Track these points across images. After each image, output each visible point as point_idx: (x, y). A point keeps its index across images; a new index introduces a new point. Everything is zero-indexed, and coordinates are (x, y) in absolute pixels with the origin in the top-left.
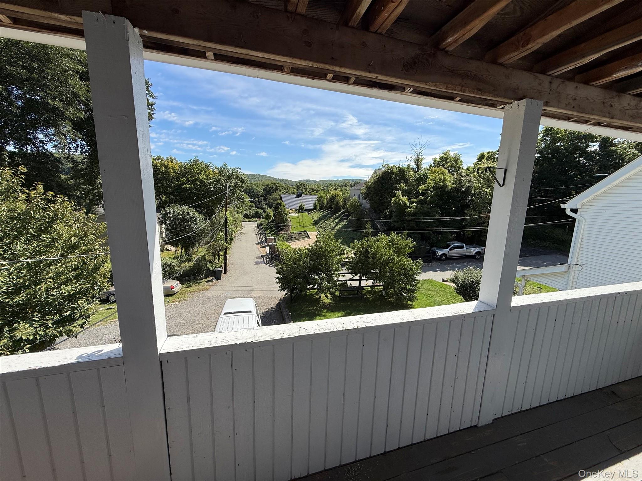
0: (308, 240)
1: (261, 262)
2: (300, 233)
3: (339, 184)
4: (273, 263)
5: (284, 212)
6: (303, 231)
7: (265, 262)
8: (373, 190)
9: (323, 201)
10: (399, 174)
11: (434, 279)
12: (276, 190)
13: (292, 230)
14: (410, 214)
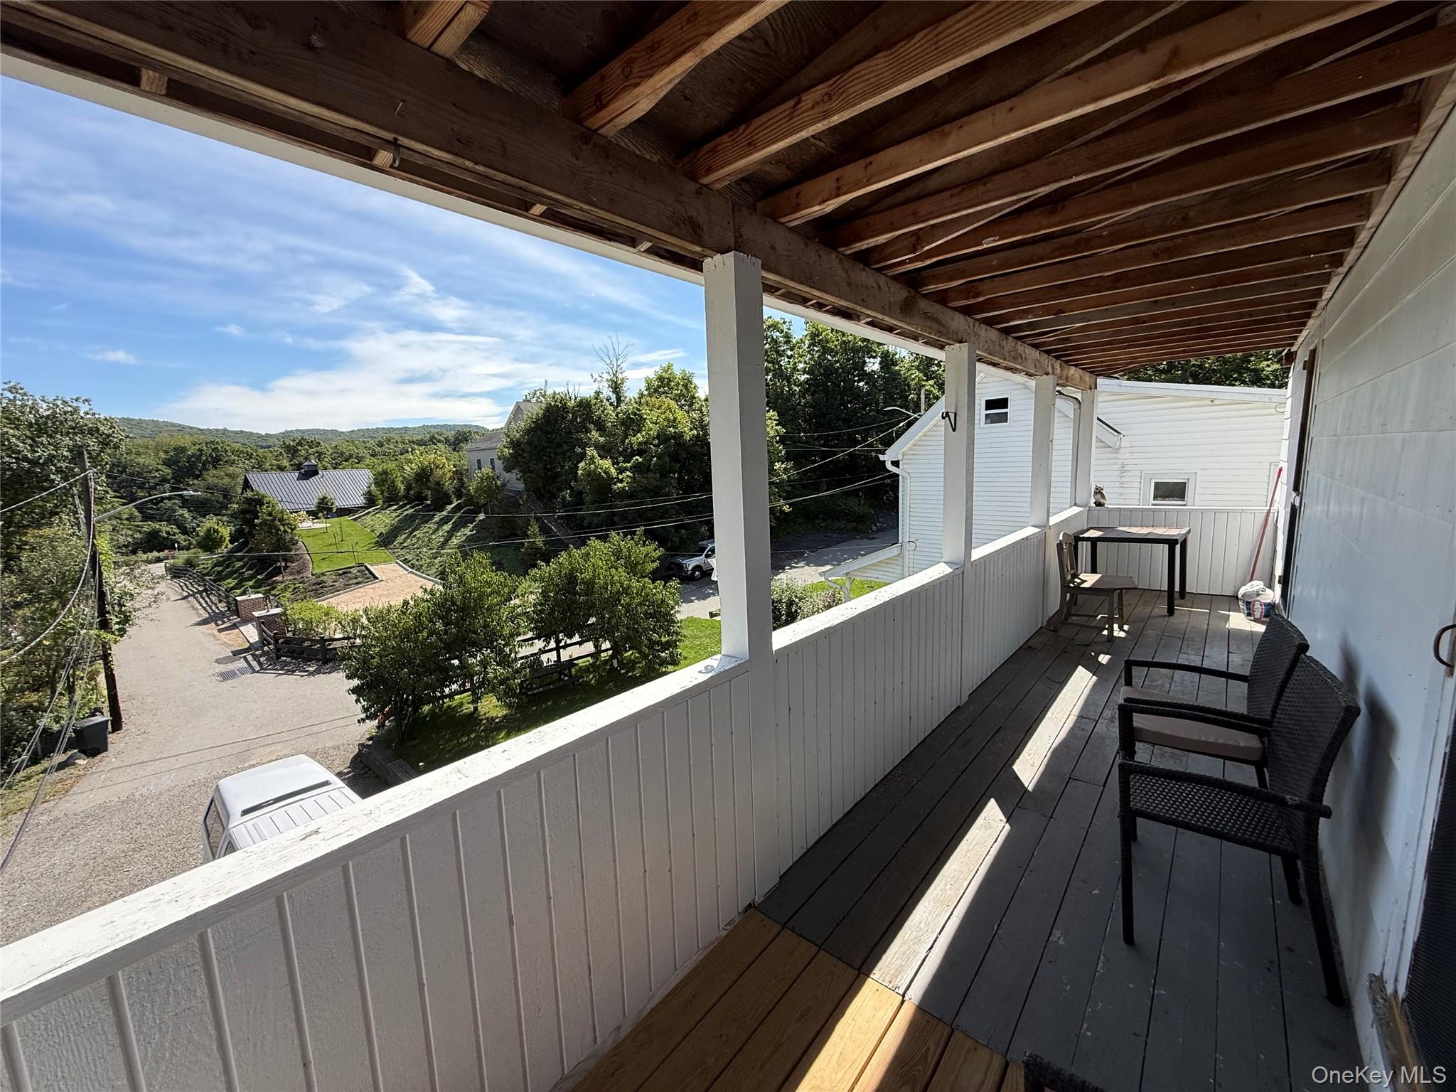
0: (376, 585)
1: (242, 671)
2: (344, 573)
3: (415, 439)
4: (286, 663)
5: (281, 520)
6: (353, 564)
7: (257, 668)
8: (527, 448)
9: (393, 482)
10: (579, 411)
11: (696, 616)
12: (216, 461)
13: (313, 569)
14: (622, 495)
